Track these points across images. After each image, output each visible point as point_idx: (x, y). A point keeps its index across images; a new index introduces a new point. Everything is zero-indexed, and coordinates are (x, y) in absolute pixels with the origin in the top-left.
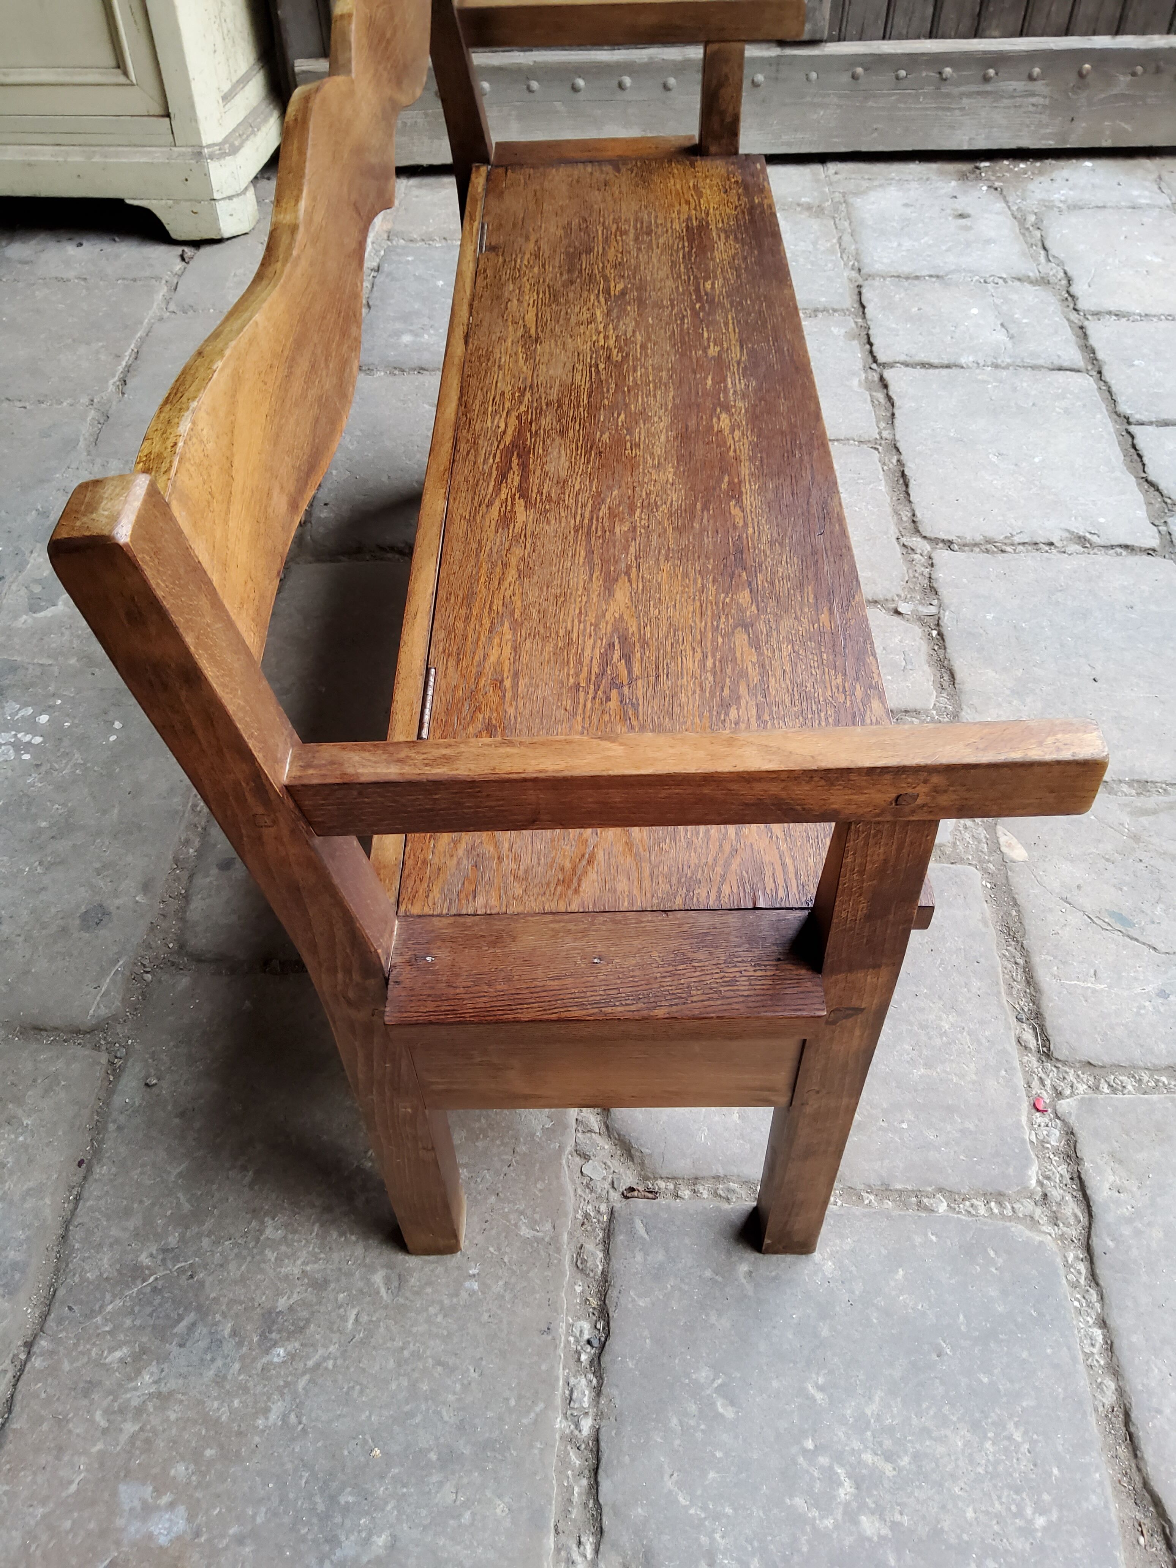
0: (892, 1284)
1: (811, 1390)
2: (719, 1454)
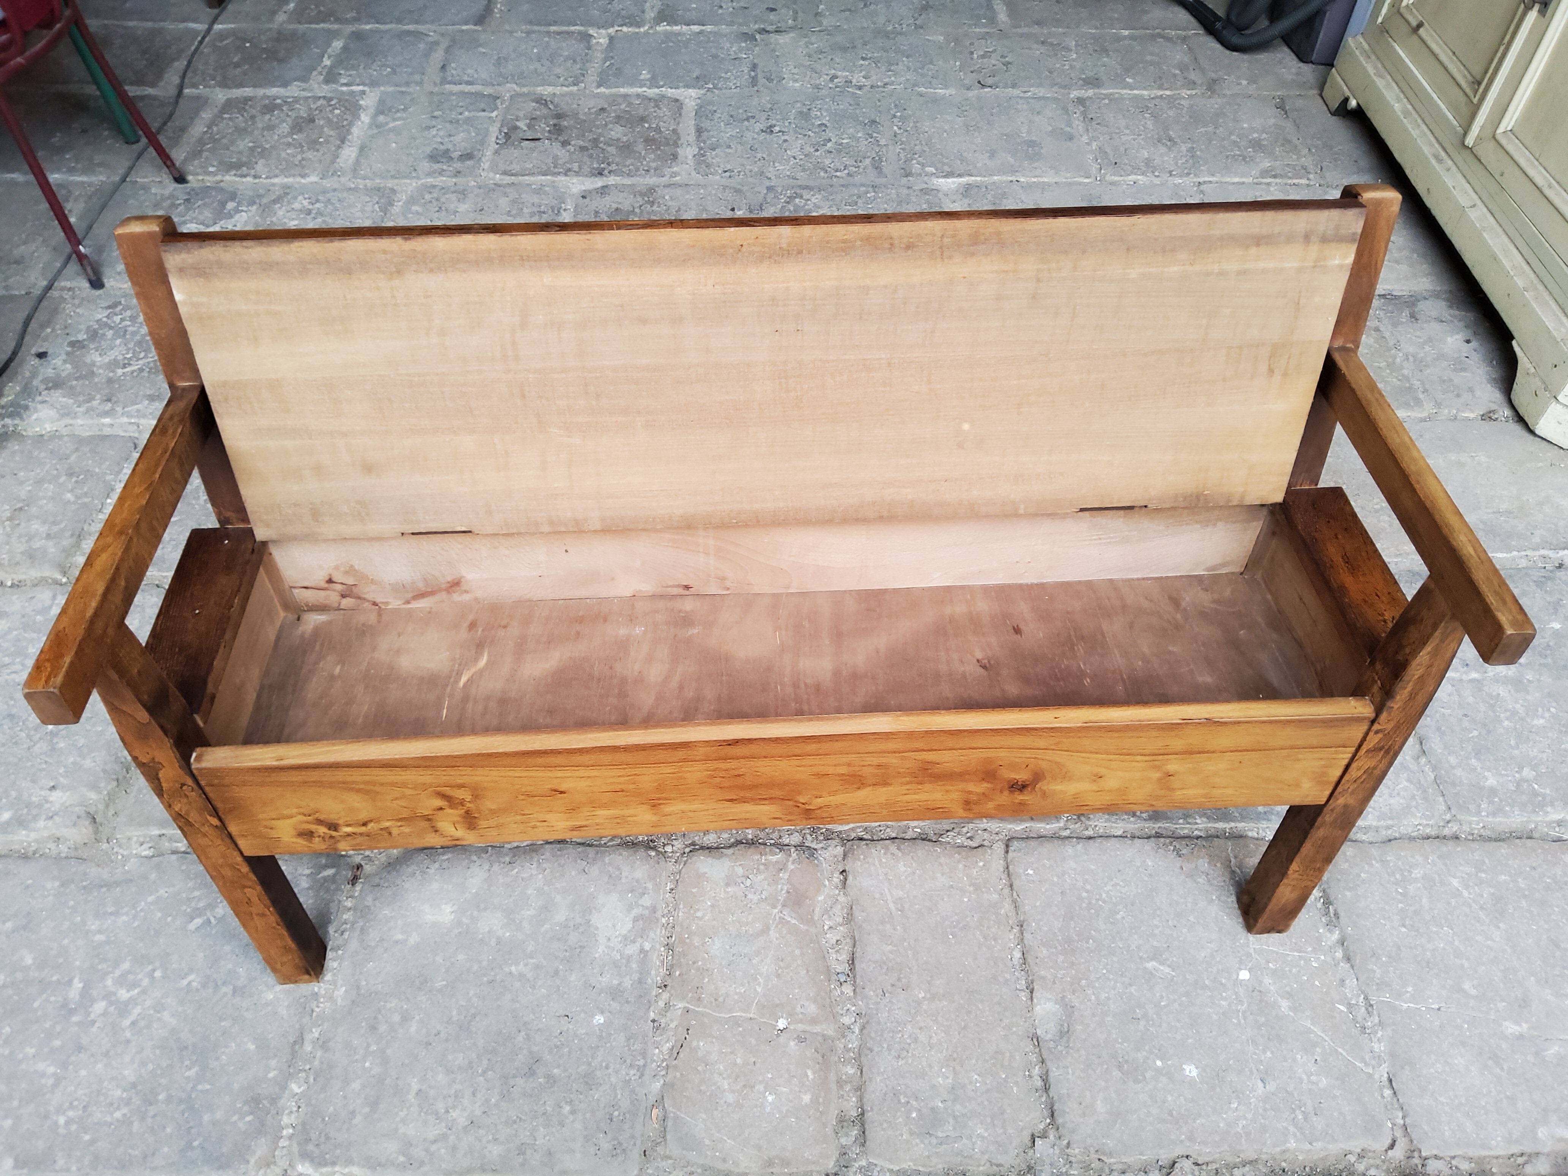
0: (245, 1040)
1: (191, 977)
2: (169, 919)
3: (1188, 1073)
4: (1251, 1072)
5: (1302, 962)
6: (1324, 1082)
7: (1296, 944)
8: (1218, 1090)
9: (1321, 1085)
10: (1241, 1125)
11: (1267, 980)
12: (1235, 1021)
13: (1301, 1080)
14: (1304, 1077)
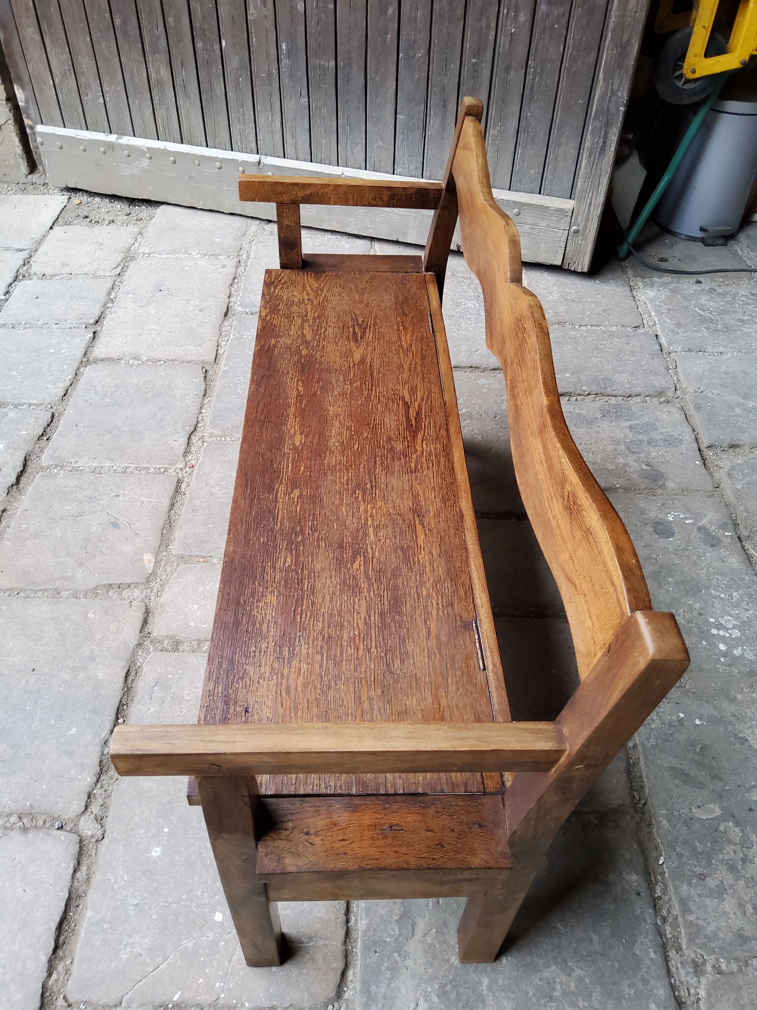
3: (155, 849)
4: (144, 898)
5: (221, 973)
6: (124, 956)
7: (238, 974)
8: (139, 868)
9: (122, 953)
10: (111, 878)
11: (211, 936)
12: (184, 897)
13: (130, 937)
14: (132, 941)
